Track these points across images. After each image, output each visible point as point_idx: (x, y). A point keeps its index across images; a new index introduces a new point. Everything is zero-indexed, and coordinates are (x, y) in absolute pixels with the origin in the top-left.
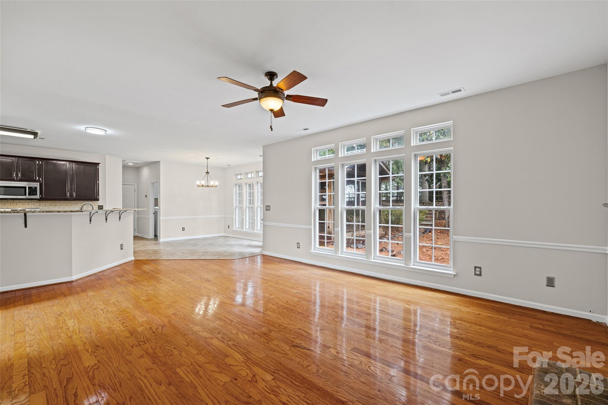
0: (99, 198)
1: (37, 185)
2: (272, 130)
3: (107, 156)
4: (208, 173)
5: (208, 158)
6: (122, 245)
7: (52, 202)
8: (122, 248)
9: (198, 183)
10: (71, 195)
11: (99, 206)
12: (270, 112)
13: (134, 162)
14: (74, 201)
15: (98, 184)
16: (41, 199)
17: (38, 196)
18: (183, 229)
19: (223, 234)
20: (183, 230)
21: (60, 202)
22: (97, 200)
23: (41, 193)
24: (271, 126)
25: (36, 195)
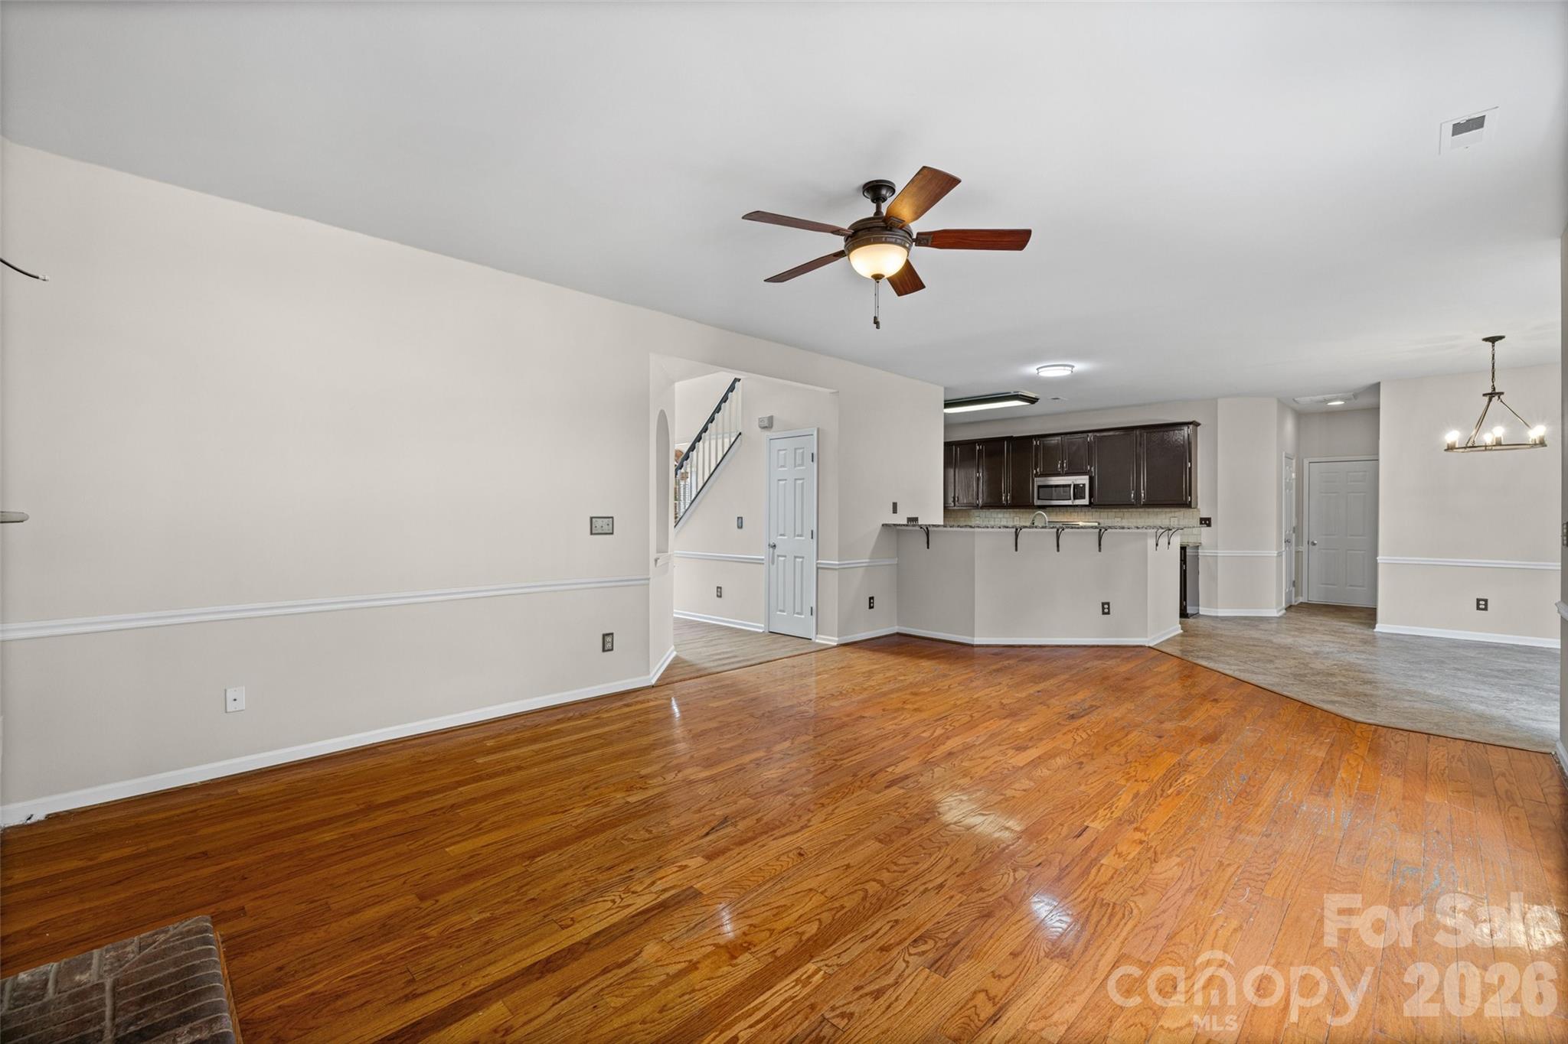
0: (1190, 502)
1: (1084, 480)
2: (878, 327)
3: (1221, 401)
4: (1494, 395)
5: (1494, 339)
7: (1118, 510)
8: (1105, 611)
10: (1139, 496)
11: (1202, 518)
12: (874, 280)
14: (1144, 507)
15: (1190, 469)
16: (1091, 505)
17: (1086, 501)
18: (1483, 602)
21: (1130, 510)
22: (1194, 505)
23: (1091, 496)
24: (875, 318)
25: (1084, 498)
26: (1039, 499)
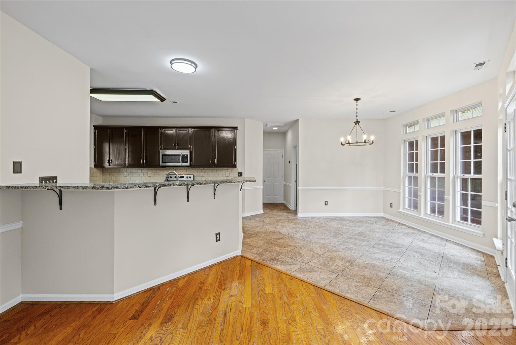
0: (236, 165)
1: (187, 153)
3: (246, 119)
4: (357, 122)
5: (357, 100)
6: (219, 234)
7: (202, 169)
8: (218, 239)
9: (342, 140)
10: (213, 162)
11: (239, 173)
13: (278, 124)
14: (216, 167)
15: (236, 149)
16: (191, 166)
17: (188, 164)
18: (326, 203)
19: (382, 215)
20: (325, 205)
21: (209, 169)
22: (235, 166)
23: (191, 161)
25: (187, 162)
26: (162, 162)
